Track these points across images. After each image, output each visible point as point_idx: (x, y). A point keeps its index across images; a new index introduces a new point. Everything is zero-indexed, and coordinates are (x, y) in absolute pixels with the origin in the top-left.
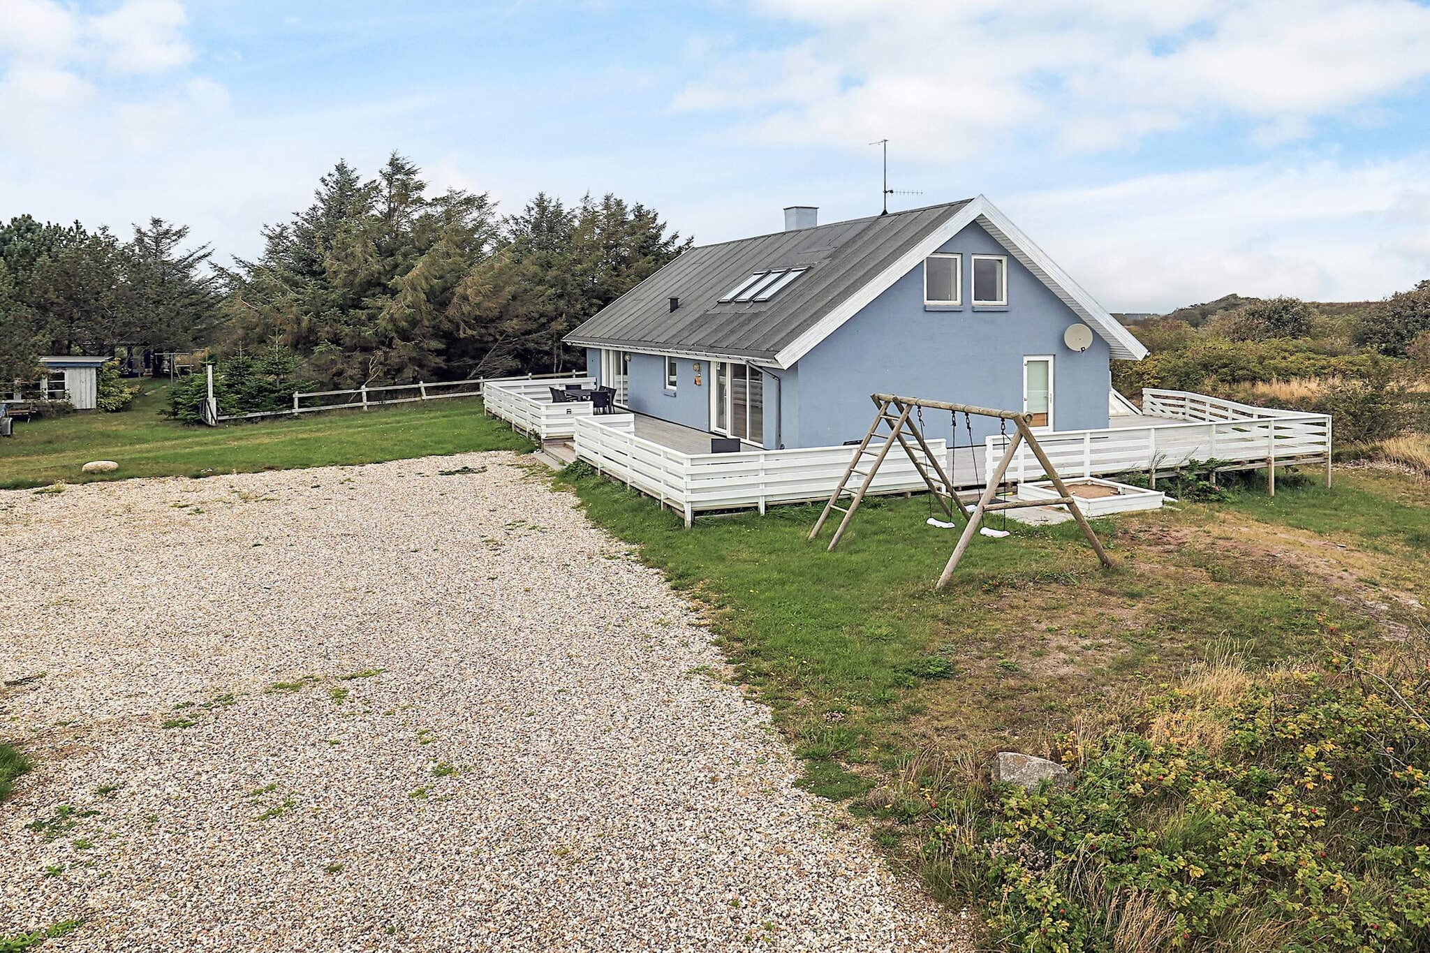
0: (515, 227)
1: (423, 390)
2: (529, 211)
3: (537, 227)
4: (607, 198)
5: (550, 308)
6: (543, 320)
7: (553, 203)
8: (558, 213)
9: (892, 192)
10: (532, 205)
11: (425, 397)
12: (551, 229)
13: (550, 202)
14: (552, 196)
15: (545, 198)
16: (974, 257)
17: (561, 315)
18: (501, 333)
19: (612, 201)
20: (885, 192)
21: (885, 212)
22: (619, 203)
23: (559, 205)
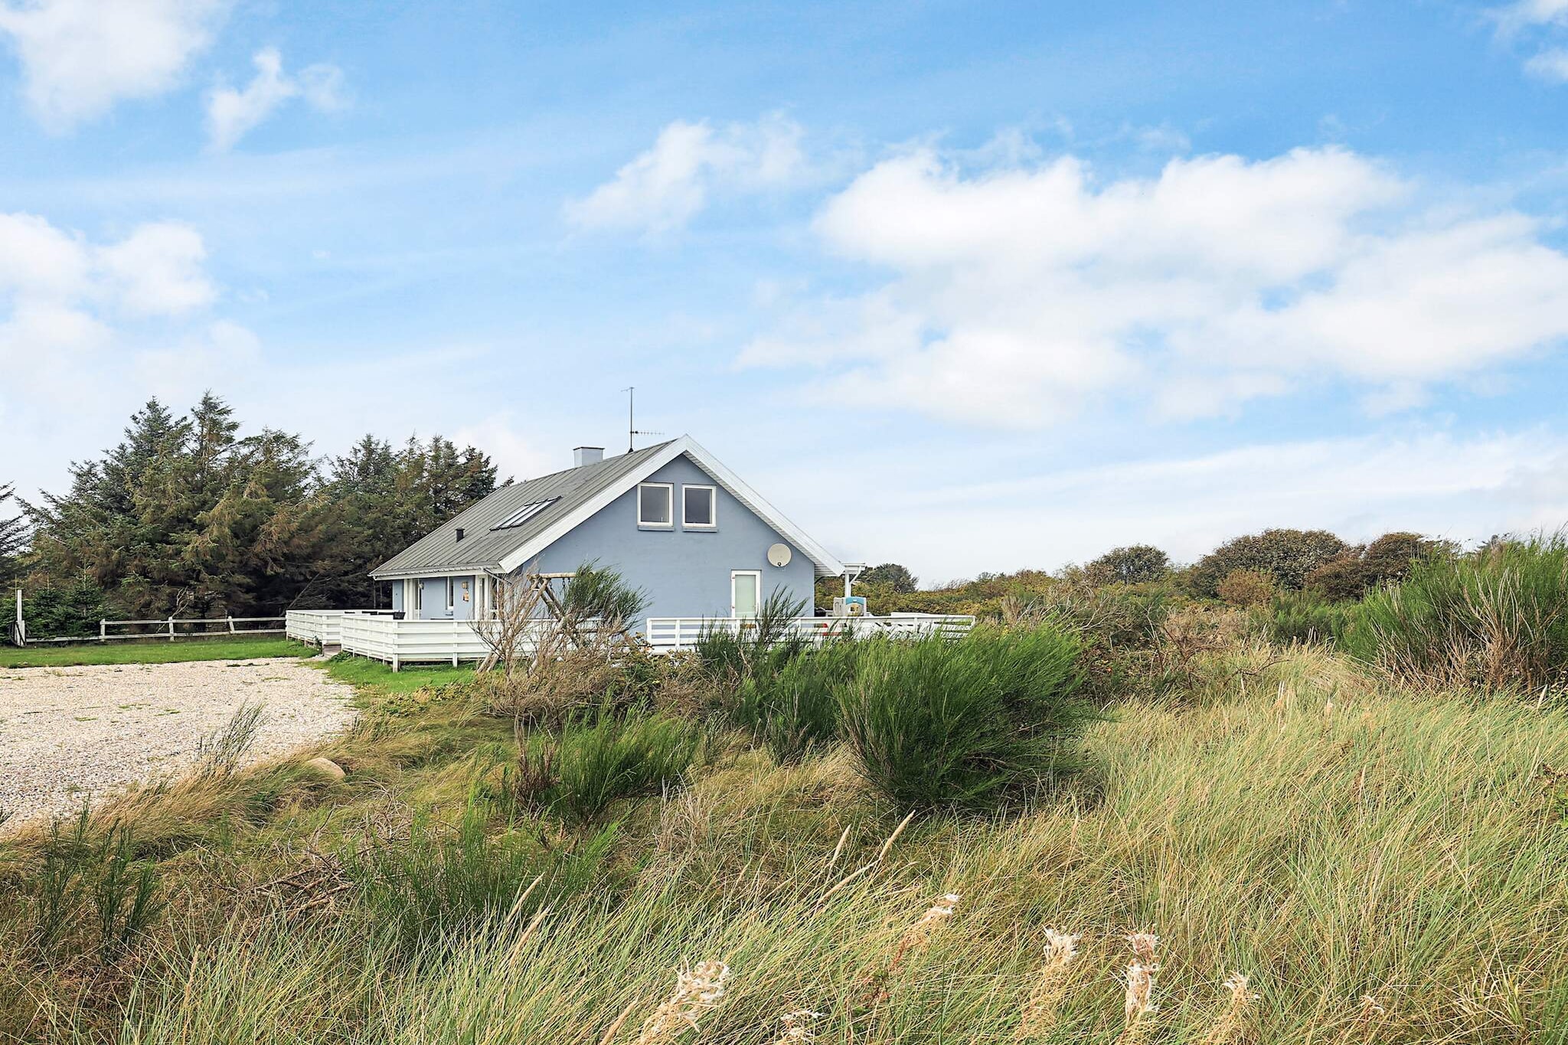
0: (340, 470)
1: (231, 625)
2: (356, 453)
3: (363, 470)
4: (437, 440)
5: (367, 549)
6: (359, 562)
7: (381, 446)
8: (386, 457)
9: (636, 432)
10: (359, 447)
11: (233, 631)
12: (378, 472)
13: (377, 444)
14: (380, 439)
15: (373, 440)
16: (684, 487)
17: (378, 557)
18: (313, 573)
19: (442, 444)
20: (631, 432)
21: (631, 450)
22: (449, 446)
23: (387, 448)
